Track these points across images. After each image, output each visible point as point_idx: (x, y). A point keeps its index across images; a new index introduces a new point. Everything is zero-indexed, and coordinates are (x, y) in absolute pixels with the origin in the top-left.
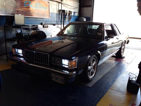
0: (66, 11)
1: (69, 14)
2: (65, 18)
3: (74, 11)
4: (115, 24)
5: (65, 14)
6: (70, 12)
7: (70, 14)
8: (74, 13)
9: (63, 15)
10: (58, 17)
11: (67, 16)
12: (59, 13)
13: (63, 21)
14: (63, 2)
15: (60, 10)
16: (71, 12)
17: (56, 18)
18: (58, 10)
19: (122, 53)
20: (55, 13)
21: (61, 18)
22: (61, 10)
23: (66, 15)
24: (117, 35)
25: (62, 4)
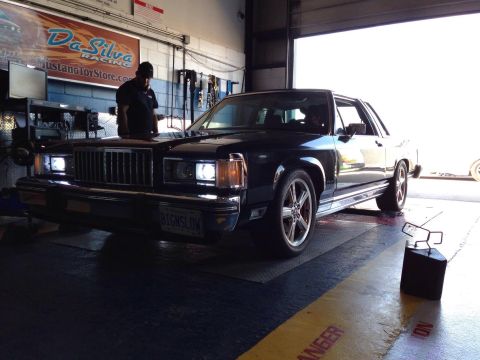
0: (198, 76)
1: (211, 85)
2: (195, 97)
3: (227, 78)
4: (368, 104)
5: (197, 84)
6: (214, 81)
7: (213, 85)
8: (230, 84)
9: (188, 88)
10: (170, 93)
11: (204, 93)
12: (176, 81)
13: (189, 107)
14: (187, 47)
15: (179, 72)
16: (218, 79)
17: (165, 96)
18: (171, 70)
19: (400, 198)
20: (161, 80)
21: (181, 99)
22: (184, 71)
23: (201, 88)
24: (377, 134)
25: (185, 52)
